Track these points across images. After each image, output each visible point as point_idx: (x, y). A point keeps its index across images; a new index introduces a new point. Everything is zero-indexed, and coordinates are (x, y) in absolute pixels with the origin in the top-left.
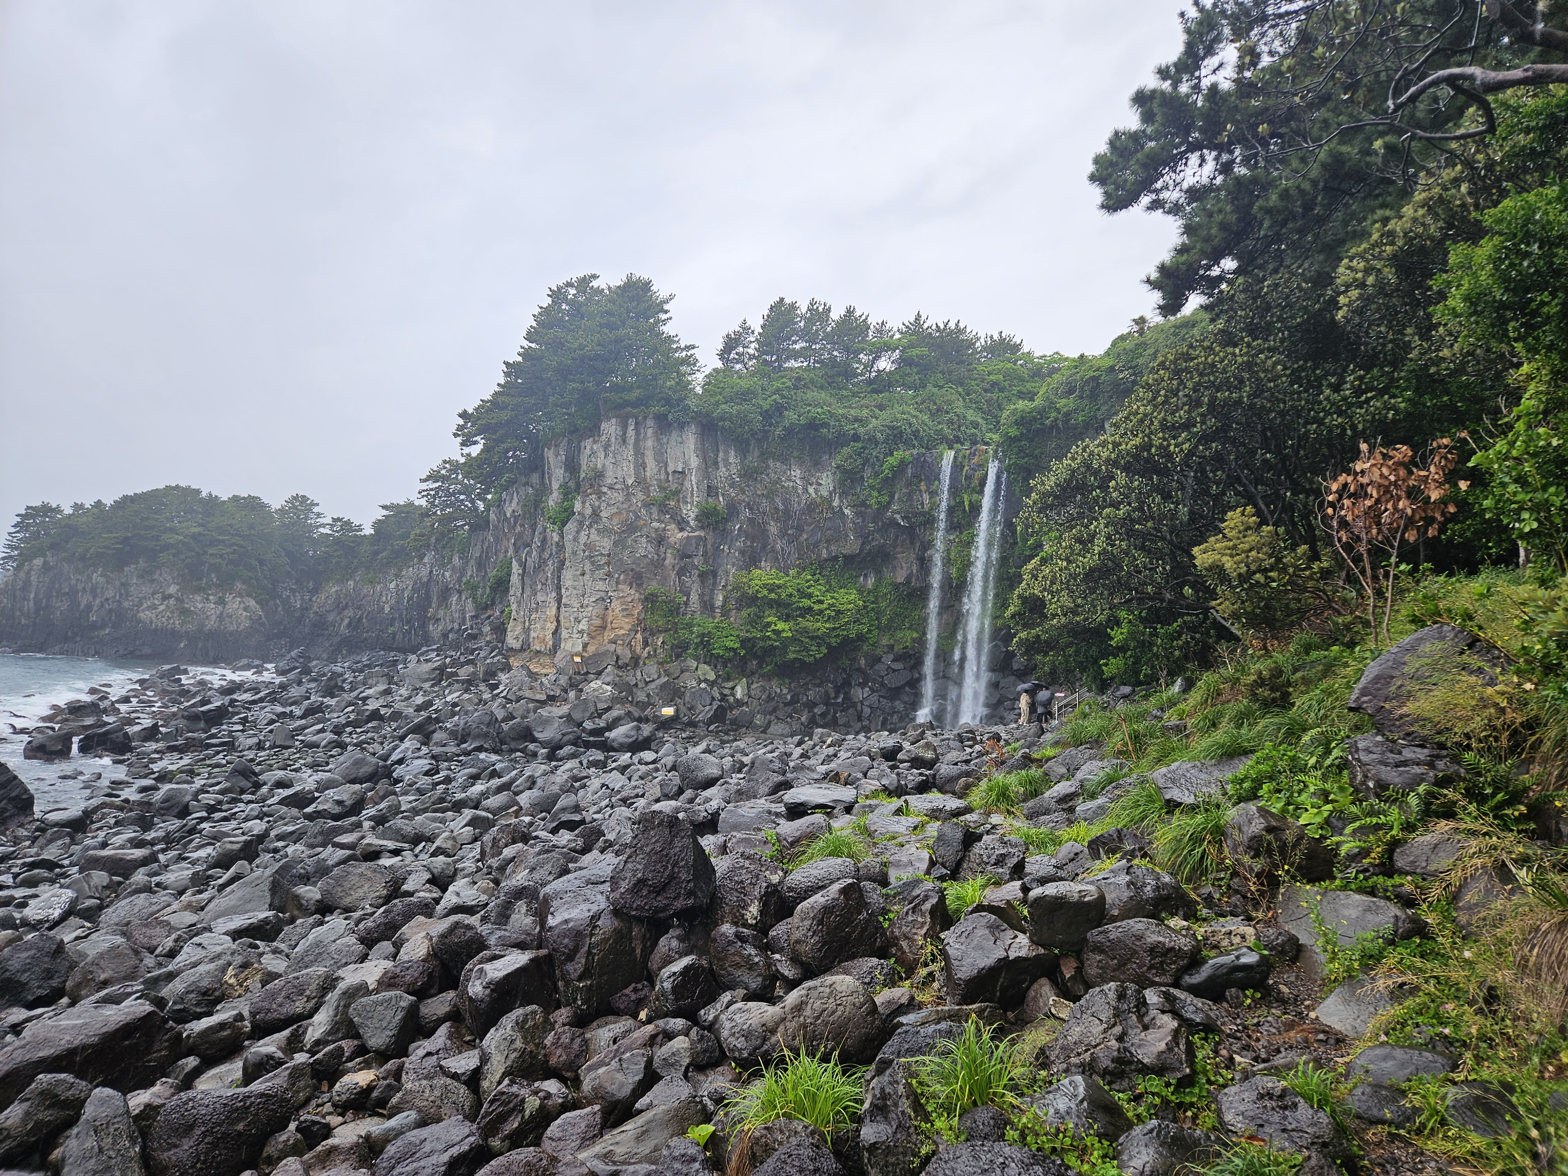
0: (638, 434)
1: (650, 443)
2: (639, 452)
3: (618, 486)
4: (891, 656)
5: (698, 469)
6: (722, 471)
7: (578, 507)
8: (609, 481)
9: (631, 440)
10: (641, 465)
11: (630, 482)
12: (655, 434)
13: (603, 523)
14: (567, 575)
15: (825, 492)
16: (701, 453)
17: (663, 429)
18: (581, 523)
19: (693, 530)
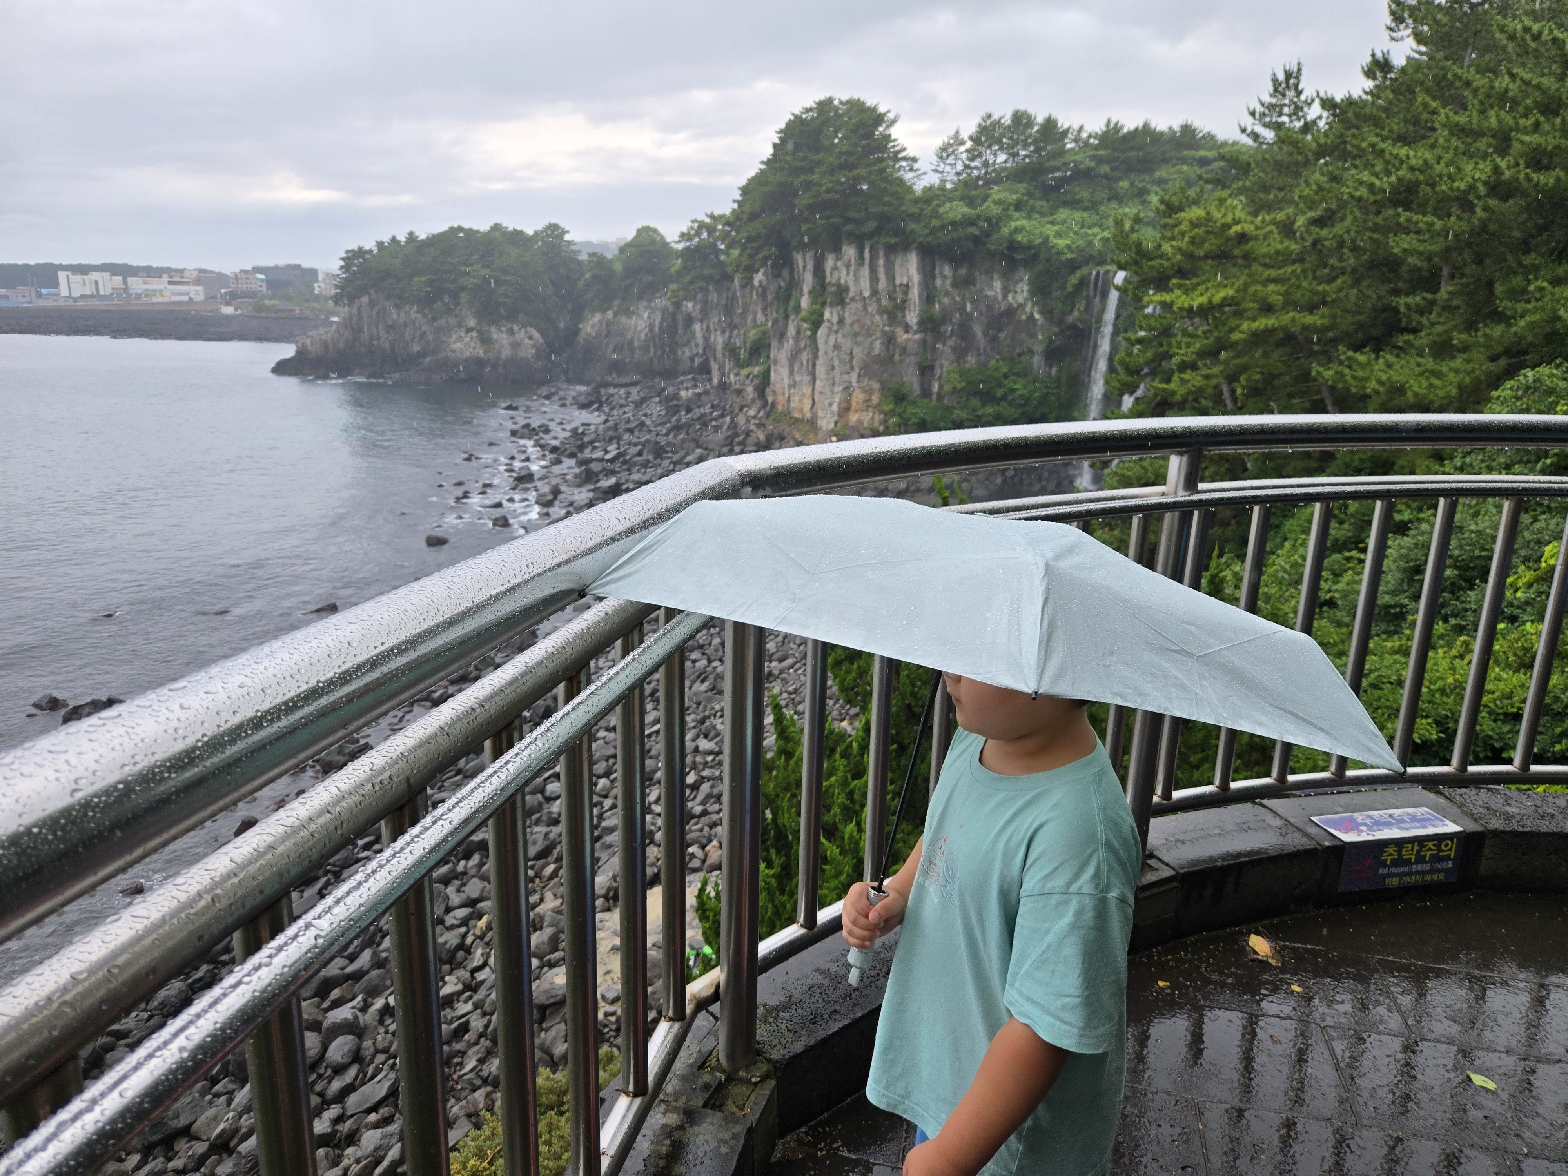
0: (871, 255)
1: (881, 262)
2: (873, 270)
3: (857, 298)
5: (919, 283)
6: (938, 282)
7: (827, 315)
8: (851, 295)
9: (867, 261)
10: (874, 279)
11: (867, 294)
12: (885, 253)
13: (847, 328)
14: (821, 370)
15: (1020, 299)
16: (922, 270)
17: (891, 250)
18: (830, 329)
19: (915, 333)
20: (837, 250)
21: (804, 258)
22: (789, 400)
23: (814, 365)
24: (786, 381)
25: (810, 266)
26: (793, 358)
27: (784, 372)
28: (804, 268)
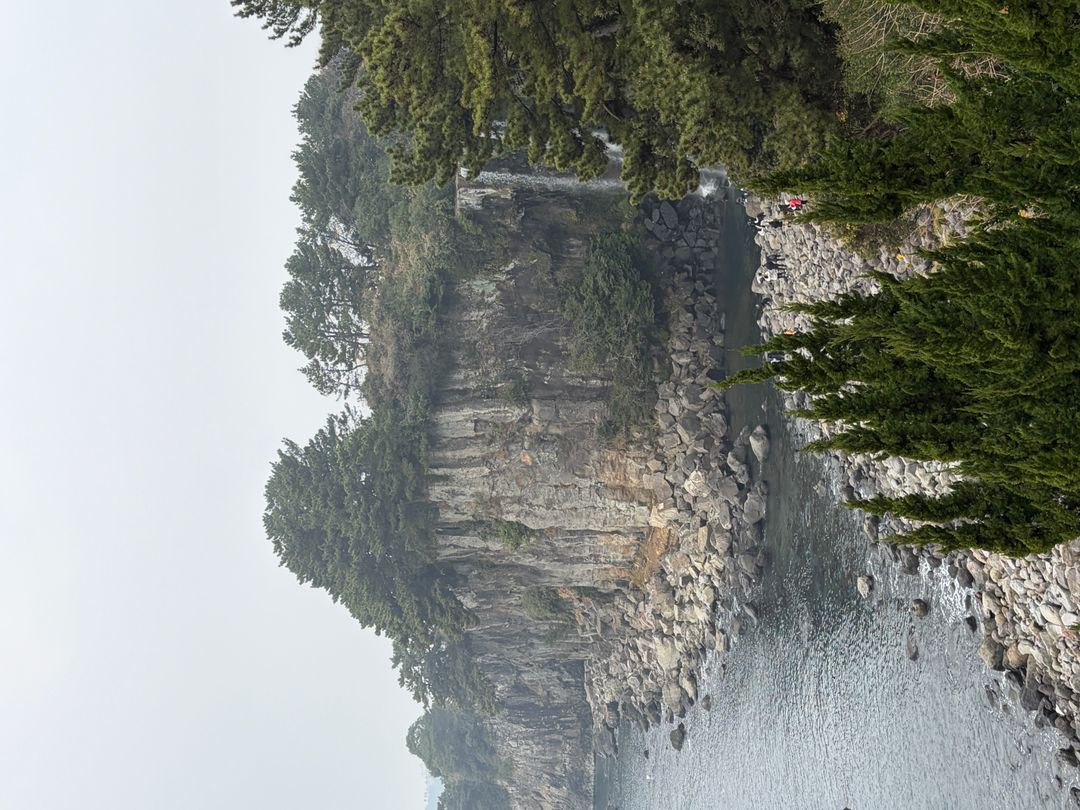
0: (442, 466)
1: (449, 454)
2: (459, 464)
3: (491, 482)
4: (647, 220)
5: (474, 408)
6: (472, 385)
7: (512, 518)
8: (487, 489)
9: (448, 471)
10: (470, 462)
11: (487, 471)
12: (439, 449)
13: (527, 493)
14: (578, 524)
15: (492, 287)
16: (458, 406)
17: (434, 442)
18: (528, 514)
19: (531, 410)
20: (435, 508)
21: (445, 547)
22: (614, 563)
23: (572, 532)
24: (591, 567)
25: (454, 540)
26: (562, 559)
27: (579, 569)
28: (455, 547)
